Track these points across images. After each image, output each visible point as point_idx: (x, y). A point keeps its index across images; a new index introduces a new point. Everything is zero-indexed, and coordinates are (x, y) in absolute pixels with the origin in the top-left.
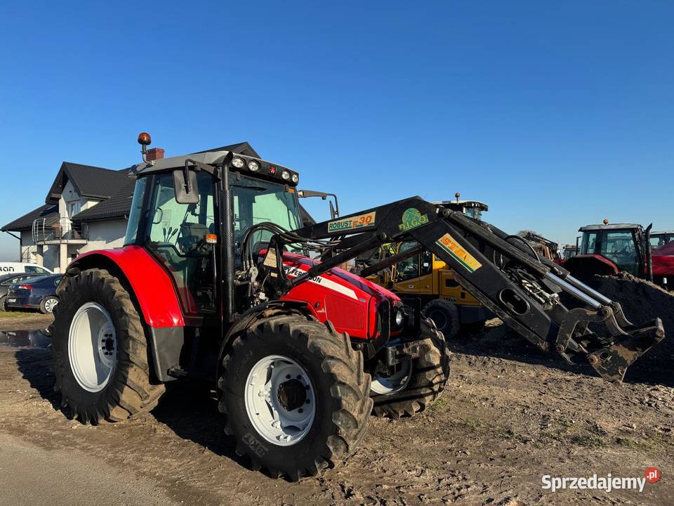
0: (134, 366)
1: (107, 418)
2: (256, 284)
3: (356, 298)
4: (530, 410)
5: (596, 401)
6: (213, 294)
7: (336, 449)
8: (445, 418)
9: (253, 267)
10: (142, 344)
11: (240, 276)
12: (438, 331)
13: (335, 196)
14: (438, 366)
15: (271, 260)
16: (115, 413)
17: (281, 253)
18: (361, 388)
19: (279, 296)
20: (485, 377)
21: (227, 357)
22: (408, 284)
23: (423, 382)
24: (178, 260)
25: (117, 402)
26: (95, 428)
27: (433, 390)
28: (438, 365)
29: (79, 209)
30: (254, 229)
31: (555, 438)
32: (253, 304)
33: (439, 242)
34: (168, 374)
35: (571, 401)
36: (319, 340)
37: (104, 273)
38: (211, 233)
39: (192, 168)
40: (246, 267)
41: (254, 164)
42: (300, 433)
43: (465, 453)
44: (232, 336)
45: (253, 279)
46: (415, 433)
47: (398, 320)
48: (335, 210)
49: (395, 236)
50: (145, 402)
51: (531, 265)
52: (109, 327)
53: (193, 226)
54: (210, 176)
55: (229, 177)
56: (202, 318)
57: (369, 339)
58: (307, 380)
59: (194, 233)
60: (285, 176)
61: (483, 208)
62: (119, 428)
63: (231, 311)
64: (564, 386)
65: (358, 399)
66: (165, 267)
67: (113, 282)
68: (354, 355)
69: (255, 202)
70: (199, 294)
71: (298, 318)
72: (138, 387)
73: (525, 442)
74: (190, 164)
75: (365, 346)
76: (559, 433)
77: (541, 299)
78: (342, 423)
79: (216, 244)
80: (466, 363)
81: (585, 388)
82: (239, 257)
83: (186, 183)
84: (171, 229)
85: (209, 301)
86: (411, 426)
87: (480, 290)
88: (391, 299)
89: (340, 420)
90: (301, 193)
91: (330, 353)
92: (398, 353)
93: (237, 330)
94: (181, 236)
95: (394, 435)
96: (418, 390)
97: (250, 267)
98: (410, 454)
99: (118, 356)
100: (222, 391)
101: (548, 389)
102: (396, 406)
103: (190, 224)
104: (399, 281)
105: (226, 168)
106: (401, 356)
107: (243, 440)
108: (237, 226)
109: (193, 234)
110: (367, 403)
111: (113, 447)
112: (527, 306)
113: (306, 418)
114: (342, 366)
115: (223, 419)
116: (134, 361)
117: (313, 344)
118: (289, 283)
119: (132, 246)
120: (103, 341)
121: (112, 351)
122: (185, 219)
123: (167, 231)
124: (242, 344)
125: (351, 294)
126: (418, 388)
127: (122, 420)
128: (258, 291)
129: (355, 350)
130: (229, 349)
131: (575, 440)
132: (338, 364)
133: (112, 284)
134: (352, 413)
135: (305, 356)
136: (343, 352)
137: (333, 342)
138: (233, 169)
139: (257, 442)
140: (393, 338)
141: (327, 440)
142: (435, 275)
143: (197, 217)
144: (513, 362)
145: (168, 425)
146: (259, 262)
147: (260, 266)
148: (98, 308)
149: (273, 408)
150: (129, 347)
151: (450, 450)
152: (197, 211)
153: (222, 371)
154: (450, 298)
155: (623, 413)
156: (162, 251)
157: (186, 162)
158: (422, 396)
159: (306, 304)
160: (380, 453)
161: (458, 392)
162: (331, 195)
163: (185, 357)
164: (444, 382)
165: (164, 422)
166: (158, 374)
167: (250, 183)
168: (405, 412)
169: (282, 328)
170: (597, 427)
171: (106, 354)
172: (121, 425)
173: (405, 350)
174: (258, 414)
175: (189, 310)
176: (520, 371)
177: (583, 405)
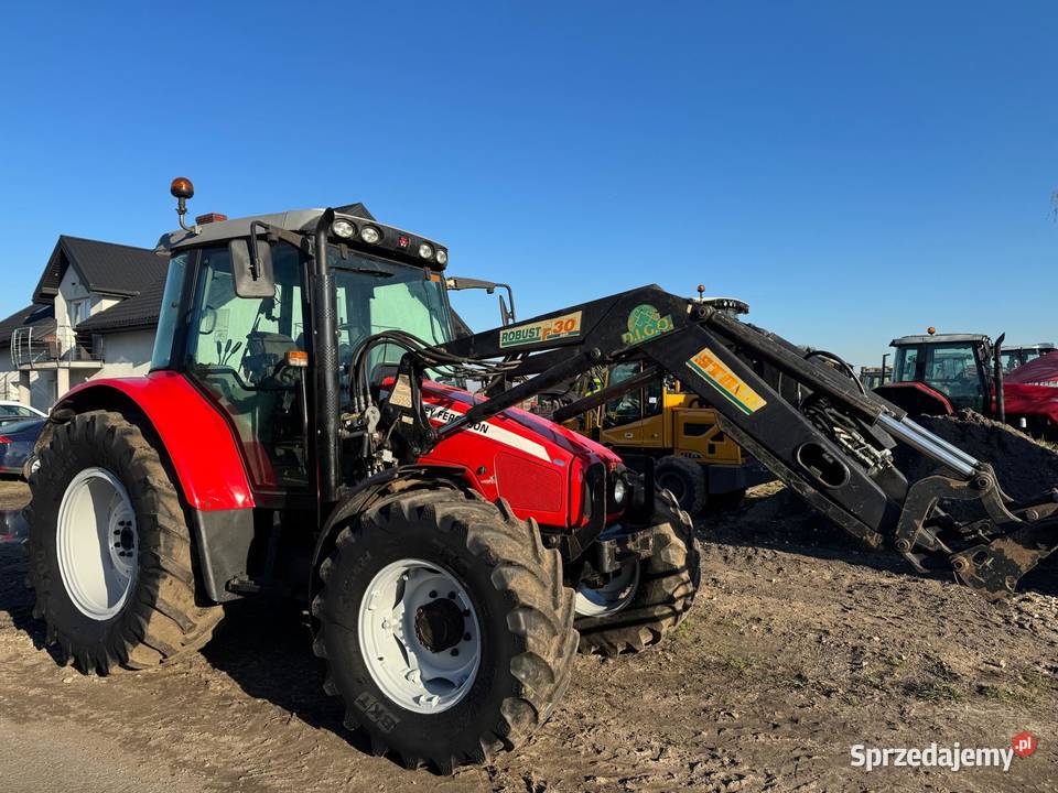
0: (169, 576)
1: (123, 663)
2: (376, 435)
3: (547, 459)
4: (830, 638)
5: (934, 621)
6: (303, 453)
7: (517, 720)
8: (693, 653)
9: (371, 407)
10: (182, 539)
11: (348, 423)
12: (681, 510)
13: (507, 287)
14: (682, 569)
15: (402, 395)
16: (137, 655)
17: (420, 384)
18: (559, 613)
19: (417, 457)
20: (753, 582)
21: (327, 562)
22: (624, 431)
23: (658, 596)
24: (242, 395)
25: (139, 637)
26: (104, 680)
27: (674, 608)
28: (682, 567)
29: (87, 312)
30: (373, 341)
31: (876, 687)
32: (372, 470)
33: (691, 364)
34: (227, 589)
35: (895, 622)
36: (486, 533)
37: (115, 419)
38: (300, 349)
39: (262, 237)
40: (359, 408)
41: (371, 231)
42: (454, 691)
43: (730, 715)
44: (334, 525)
45: (372, 427)
46: (645, 681)
47: (619, 495)
48: (509, 310)
49: (614, 353)
50: (189, 636)
51: (852, 402)
52: (127, 509)
53: (268, 338)
54: (296, 251)
55: (328, 253)
56: (285, 493)
57: (570, 527)
58: (465, 601)
59: (270, 349)
60: (424, 252)
61: (741, 308)
62: (146, 680)
63: (333, 483)
64: (880, 595)
65: (555, 634)
66: (221, 407)
67: (130, 433)
68: (547, 557)
69: (374, 298)
70: (280, 452)
71: (451, 496)
72: (177, 611)
73: (828, 694)
74: (260, 230)
75: (564, 539)
76: (882, 678)
77: (867, 459)
78: (527, 675)
79: (306, 368)
80: (721, 558)
81: (914, 598)
82: (348, 390)
83: (253, 262)
84: (230, 342)
85: (298, 464)
86: (638, 669)
87: (764, 446)
88: (607, 461)
89: (523, 671)
90: (452, 283)
91: (506, 556)
92: (618, 550)
93: (344, 516)
94: (248, 354)
95: (610, 685)
96: (650, 609)
97: (367, 407)
98: (639, 719)
99: (141, 561)
100: (319, 621)
101: (856, 601)
102: (613, 635)
103: (264, 335)
104: (609, 427)
105: (322, 237)
106: (623, 556)
107: (356, 703)
108: (344, 338)
109: (267, 352)
110: (570, 639)
111: (133, 715)
112: (844, 471)
113: (466, 663)
114: (528, 578)
115: (323, 668)
116: (169, 569)
117: (475, 539)
118: (432, 435)
119: (164, 372)
120: (116, 533)
121: (132, 550)
122: (256, 326)
123: (224, 346)
124: (353, 540)
125: (539, 452)
126: (648, 606)
127: (151, 667)
128: (380, 447)
129: (547, 547)
130: (330, 549)
131: (910, 689)
132: (520, 573)
133: (129, 438)
134: (544, 657)
135: (462, 560)
136: (528, 552)
137: (510, 535)
138: (335, 239)
139: (381, 707)
140: (609, 525)
141: (500, 705)
142: (667, 416)
143: (277, 322)
144: (795, 557)
145: (230, 674)
146: (381, 398)
147: (383, 405)
148: (105, 477)
149: (407, 649)
150: (159, 545)
151: (705, 710)
152: (276, 312)
153: (319, 586)
154: (690, 453)
155: (981, 641)
156: (216, 381)
157: (252, 227)
158: (657, 620)
159: (464, 470)
160: (589, 719)
161: (710, 608)
162: (501, 285)
163: (256, 560)
164: (692, 595)
165: (223, 670)
166: (210, 590)
167: (365, 264)
168: (628, 645)
169: (421, 512)
170: (942, 667)
171: (122, 554)
172: (149, 674)
173: (630, 545)
174: (381, 659)
175: (262, 480)
176: (807, 570)
177: (915, 627)
